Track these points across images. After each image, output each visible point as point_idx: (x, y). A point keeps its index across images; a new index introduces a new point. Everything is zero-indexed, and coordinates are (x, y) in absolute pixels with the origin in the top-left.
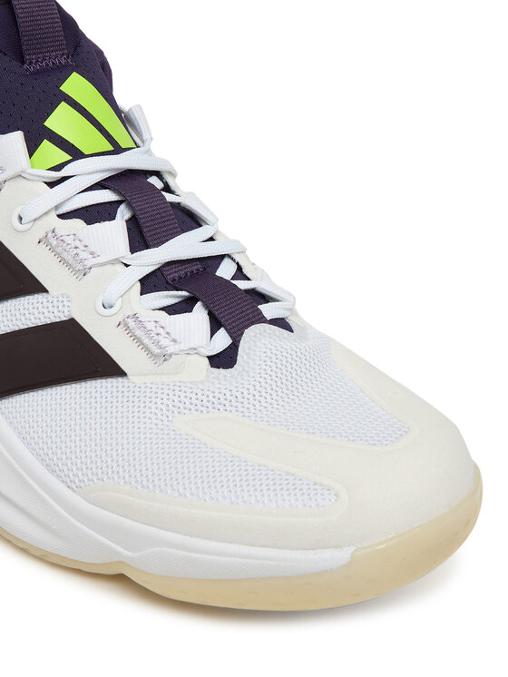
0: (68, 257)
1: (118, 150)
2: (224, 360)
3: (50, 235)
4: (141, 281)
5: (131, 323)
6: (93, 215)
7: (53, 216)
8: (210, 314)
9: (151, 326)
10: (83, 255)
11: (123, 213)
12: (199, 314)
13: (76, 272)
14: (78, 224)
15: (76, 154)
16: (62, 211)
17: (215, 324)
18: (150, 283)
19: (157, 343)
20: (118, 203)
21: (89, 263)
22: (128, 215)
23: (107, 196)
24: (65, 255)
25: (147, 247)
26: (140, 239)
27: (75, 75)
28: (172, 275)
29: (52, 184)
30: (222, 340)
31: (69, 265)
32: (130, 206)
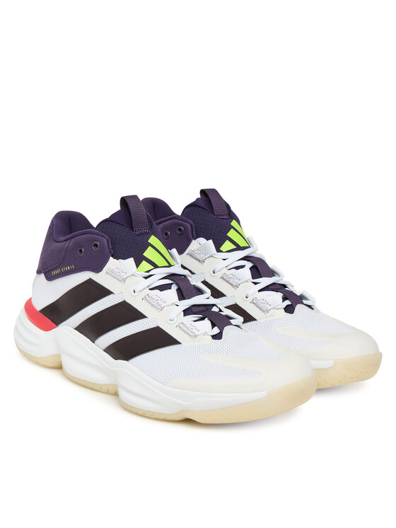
0: (155, 304)
1: (170, 266)
2: (217, 337)
3: (147, 297)
4: (183, 311)
5: (181, 326)
6: (162, 288)
7: (147, 289)
8: (211, 322)
9: (189, 326)
10: (160, 303)
11: (174, 287)
12: (207, 322)
13: (158, 309)
14: (157, 291)
15: (156, 266)
16: (151, 287)
17: (213, 325)
18: (187, 312)
19: (192, 332)
20: (172, 284)
21: (163, 306)
22: (176, 288)
23: (168, 281)
24: (153, 303)
25: (185, 299)
26: (182, 296)
27: (152, 236)
28: (195, 310)
29: (146, 278)
30: (216, 331)
31: (155, 307)
32: (177, 284)
